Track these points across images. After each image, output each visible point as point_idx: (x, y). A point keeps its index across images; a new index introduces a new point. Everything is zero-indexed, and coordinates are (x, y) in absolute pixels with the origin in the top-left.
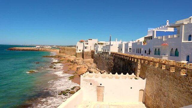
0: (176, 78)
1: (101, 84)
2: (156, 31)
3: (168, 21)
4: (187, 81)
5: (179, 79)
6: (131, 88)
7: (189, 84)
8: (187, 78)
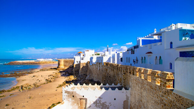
0: (152, 88)
1: (83, 96)
2: (142, 40)
3: (155, 29)
4: (161, 92)
5: (155, 89)
6: (115, 99)
7: (163, 94)
8: (161, 88)
